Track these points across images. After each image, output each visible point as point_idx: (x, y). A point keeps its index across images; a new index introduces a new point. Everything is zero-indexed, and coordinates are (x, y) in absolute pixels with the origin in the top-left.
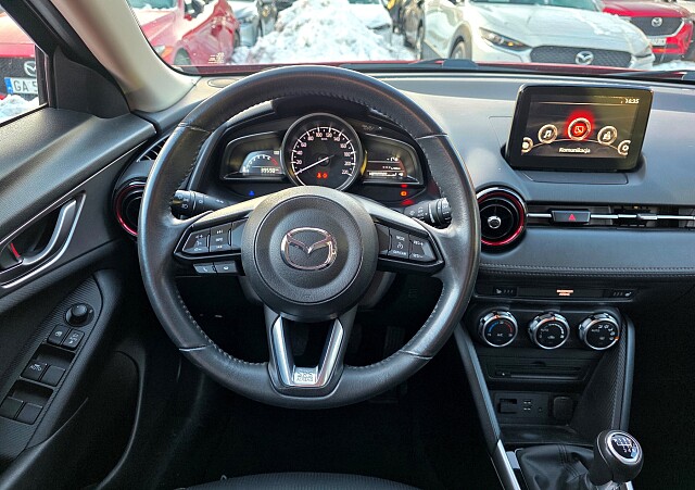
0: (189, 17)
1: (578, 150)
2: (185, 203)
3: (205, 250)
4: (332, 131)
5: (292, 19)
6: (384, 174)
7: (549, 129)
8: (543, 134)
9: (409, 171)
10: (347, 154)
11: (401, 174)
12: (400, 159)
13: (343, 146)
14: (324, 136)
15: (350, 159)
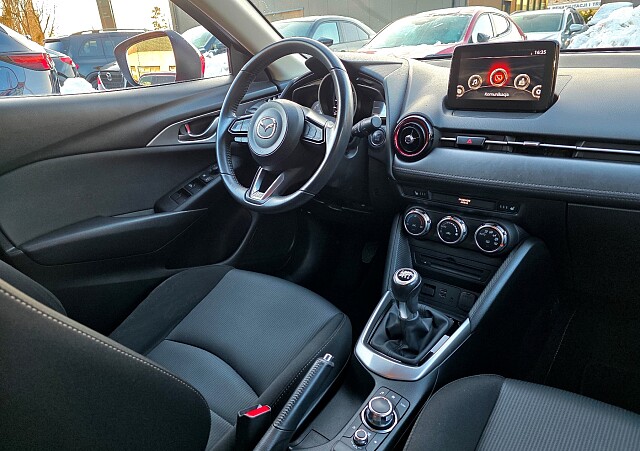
1: (499, 95)
5: (584, 42)
7: (476, 78)
8: (472, 82)
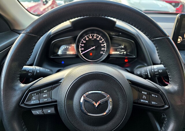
0: (44, 4)
2: (30, 72)
3: (38, 102)
4: (96, 36)
6: (118, 53)
9: (128, 51)
10: (102, 45)
11: (125, 53)
12: (124, 47)
13: (101, 42)
14: (93, 38)
15: (104, 47)
